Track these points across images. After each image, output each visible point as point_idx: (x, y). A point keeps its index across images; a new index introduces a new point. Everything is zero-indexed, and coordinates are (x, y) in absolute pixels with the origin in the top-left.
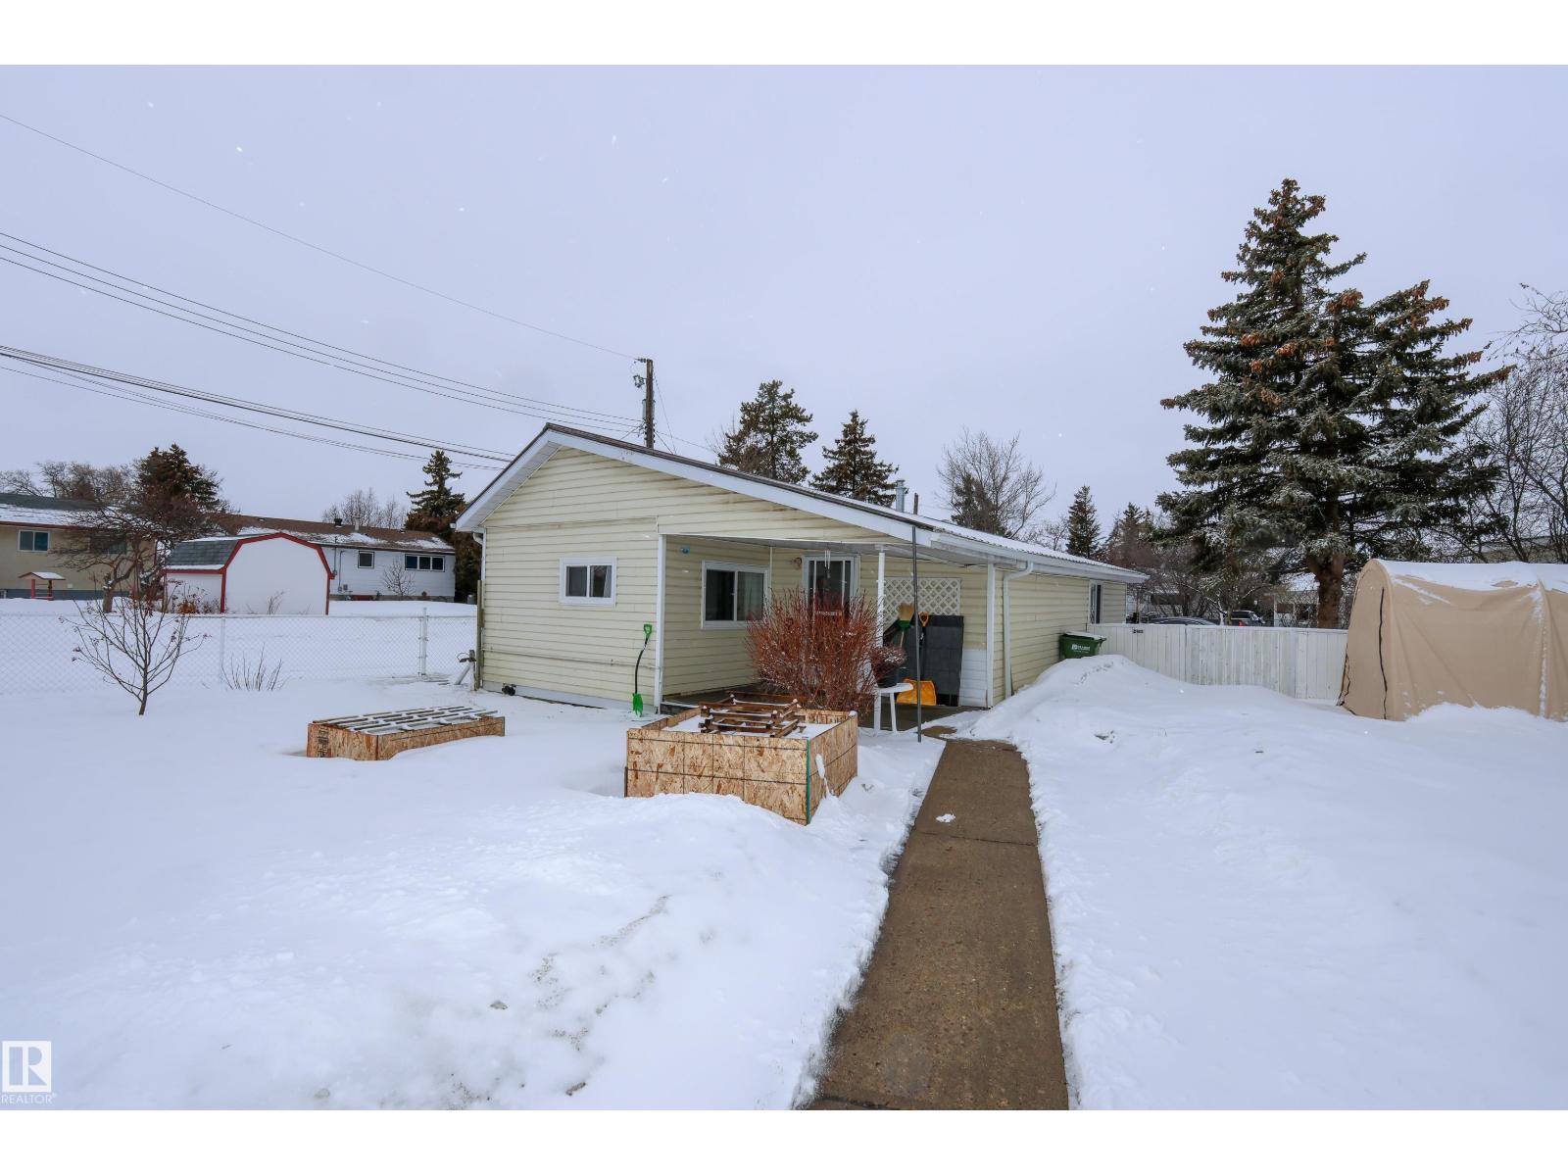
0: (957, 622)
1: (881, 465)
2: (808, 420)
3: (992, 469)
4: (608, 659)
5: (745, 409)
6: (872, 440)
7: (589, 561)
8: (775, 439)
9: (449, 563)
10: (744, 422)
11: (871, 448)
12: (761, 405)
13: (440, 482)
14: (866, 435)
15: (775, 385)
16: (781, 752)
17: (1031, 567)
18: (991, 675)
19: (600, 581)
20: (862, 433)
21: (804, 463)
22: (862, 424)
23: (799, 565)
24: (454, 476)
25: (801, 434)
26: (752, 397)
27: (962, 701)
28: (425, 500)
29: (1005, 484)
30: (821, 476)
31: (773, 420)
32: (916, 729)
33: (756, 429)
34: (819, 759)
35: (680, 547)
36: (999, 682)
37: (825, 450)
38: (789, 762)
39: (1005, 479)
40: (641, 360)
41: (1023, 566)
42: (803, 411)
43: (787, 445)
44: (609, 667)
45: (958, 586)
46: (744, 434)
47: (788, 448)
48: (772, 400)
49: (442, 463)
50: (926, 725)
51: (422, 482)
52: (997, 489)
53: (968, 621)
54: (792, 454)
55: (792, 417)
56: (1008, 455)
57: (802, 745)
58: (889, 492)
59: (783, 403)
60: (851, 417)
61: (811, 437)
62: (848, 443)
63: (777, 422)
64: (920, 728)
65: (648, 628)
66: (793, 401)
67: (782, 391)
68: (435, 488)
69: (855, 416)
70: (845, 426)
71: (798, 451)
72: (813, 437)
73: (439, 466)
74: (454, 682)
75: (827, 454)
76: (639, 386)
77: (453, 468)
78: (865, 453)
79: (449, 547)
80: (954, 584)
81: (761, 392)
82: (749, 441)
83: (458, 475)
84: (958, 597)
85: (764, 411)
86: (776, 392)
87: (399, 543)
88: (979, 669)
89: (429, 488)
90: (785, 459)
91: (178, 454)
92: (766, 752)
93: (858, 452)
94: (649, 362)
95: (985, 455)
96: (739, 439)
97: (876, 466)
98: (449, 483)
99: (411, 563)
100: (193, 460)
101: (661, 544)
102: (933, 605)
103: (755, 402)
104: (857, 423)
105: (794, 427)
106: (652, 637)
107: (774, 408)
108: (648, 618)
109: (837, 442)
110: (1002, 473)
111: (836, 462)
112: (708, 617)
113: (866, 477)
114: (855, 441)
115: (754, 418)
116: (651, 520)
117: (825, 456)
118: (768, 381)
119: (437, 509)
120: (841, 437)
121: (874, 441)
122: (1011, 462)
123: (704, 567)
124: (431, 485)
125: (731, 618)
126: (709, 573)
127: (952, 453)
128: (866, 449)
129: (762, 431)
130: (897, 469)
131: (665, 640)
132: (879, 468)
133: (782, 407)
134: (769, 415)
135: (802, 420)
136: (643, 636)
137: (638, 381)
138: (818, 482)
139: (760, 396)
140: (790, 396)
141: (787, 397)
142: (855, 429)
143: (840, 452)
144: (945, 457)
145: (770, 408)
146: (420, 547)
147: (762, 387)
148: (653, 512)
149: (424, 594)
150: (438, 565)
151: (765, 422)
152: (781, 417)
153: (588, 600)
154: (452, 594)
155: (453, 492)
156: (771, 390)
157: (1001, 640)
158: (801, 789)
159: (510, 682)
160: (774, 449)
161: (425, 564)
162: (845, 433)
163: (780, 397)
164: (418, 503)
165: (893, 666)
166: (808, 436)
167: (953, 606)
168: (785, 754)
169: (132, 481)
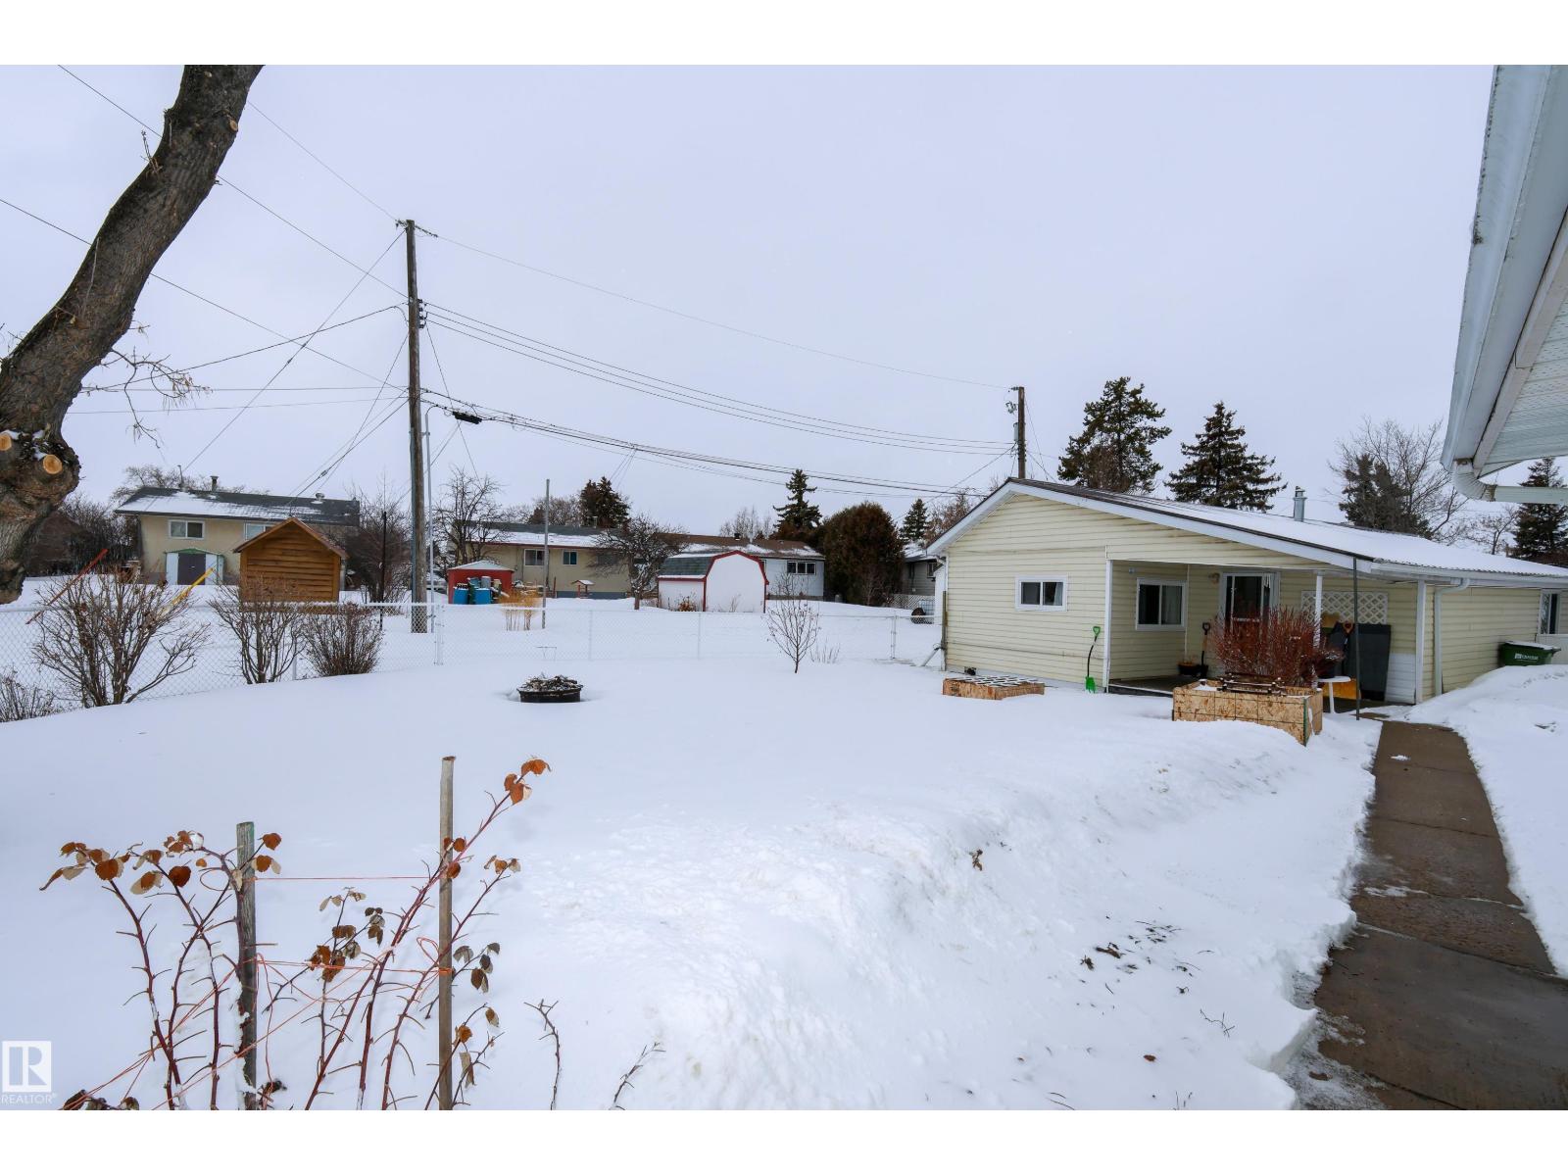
0: (1385, 631)
1: (1252, 458)
2: (1159, 415)
3: (1404, 459)
4: (1060, 652)
5: (1090, 409)
6: (1241, 432)
7: (1042, 578)
8: (1123, 437)
9: (819, 568)
10: (1088, 423)
11: (1241, 440)
12: (1107, 403)
13: (799, 497)
14: (1234, 427)
15: (1123, 382)
16: (1285, 705)
17: (1468, 583)
18: (1420, 677)
19: (1051, 592)
20: (1229, 426)
21: (1155, 459)
22: (1229, 415)
23: (1218, 581)
24: (810, 490)
25: (1152, 430)
26: (1097, 396)
27: (1387, 697)
28: (788, 512)
29: (1423, 473)
30: (1178, 474)
31: (1119, 417)
32: (1355, 712)
33: (1101, 429)
34: (1310, 710)
35: (1121, 568)
36: (1428, 683)
37: (1184, 447)
38: (1291, 711)
39: (1423, 466)
40: (1014, 389)
41: (1458, 582)
42: (1156, 405)
43: (1137, 443)
44: (1061, 658)
45: (1385, 599)
46: (1089, 434)
47: (1137, 444)
48: (1119, 397)
49: (800, 480)
50: (1362, 711)
51: (785, 498)
52: (1411, 479)
53: (1395, 629)
54: (1142, 452)
55: (1142, 413)
56: (1426, 440)
57: (1301, 702)
58: (1261, 487)
59: (1132, 400)
60: (1216, 410)
61: (1162, 432)
62: (1211, 437)
63: (1124, 419)
64: (1358, 712)
65: (1097, 629)
66: (1143, 397)
67: (1129, 388)
68: (796, 502)
69: (1220, 408)
70: (1209, 420)
71: (1148, 448)
72: (1165, 432)
73: (799, 483)
74: (920, 664)
75: (1186, 450)
76: (1011, 412)
77: (809, 483)
78: (1232, 446)
79: (818, 554)
80: (1380, 598)
81: (1107, 390)
82: (1096, 441)
83: (814, 490)
84: (1385, 609)
85: (1110, 410)
86: (1123, 389)
87: (783, 552)
88: (1407, 669)
89: (791, 503)
90: (1133, 457)
91: (606, 484)
92: (1274, 705)
93: (1223, 445)
94: (1021, 390)
95: (1394, 443)
96: (1084, 440)
97: (1245, 459)
98: (806, 497)
99: (791, 568)
100: (615, 489)
101: (1108, 567)
102: (1368, 616)
103: (1100, 401)
104: (1223, 415)
105: (1143, 422)
106: (1100, 636)
107: (1121, 405)
108: (1097, 622)
109: (1198, 436)
110: (1419, 462)
111: (1197, 459)
112: (1140, 622)
113: (1236, 472)
114: (1221, 434)
115: (1099, 416)
116: (1102, 548)
117: (1184, 453)
118: (1115, 378)
119: (798, 520)
120: (1203, 431)
121: (1244, 433)
122: (1431, 450)
123: (1138, 582)
124: (792, 499)
125: (1157, 623)
126: (1141, 586)
127: (1348, 447)
128: (1236, 442)
129: (1108, 431)
130: (1273, 461)
131: (1112, 639)
132: (1249, 461)
133: (1129, 404)
134: (1116, 413)
135: (1152, 415)
136: (1094, 635)
137: (1010, 408)
138: (1175, 481)
139: (1106, 394)
140: (1139, 392)
141: (1134, 393)
142: (1220, 422)
143: (1203, 447)
144: (1341, 451)
145: (1116, 406)
146: (797, 555)
147: (1108, 385)
148: (1104, 543)
149: (801, 594)
150: (811, 571)
151: (1112, 420)
152: (1130, 414)
153: (1041, 607)
154: (821, 593)
155: (809, 505)
156: (1118, 388)
157: (1431, 645)
158: (1300, 727)
159: (971, 666)
160: (1120, 448)
161: (801, 569)
162: (1208, 428)
163: (1127, 393)
164: (782, 516)
165: (1331, 663)
166: (1159, 431)
167: (1380, 616)
168: (1288, 706)
169: (576, 509)
